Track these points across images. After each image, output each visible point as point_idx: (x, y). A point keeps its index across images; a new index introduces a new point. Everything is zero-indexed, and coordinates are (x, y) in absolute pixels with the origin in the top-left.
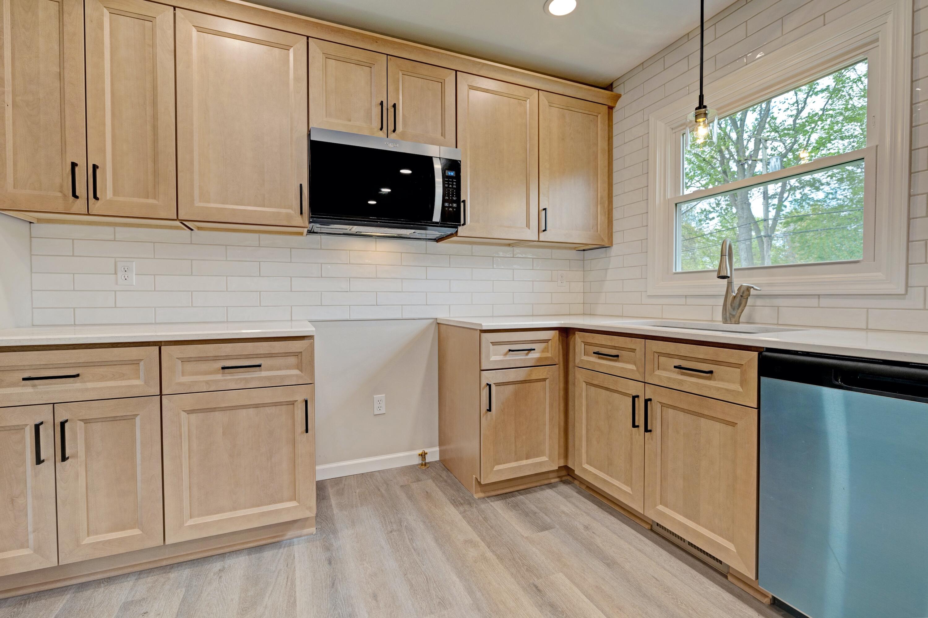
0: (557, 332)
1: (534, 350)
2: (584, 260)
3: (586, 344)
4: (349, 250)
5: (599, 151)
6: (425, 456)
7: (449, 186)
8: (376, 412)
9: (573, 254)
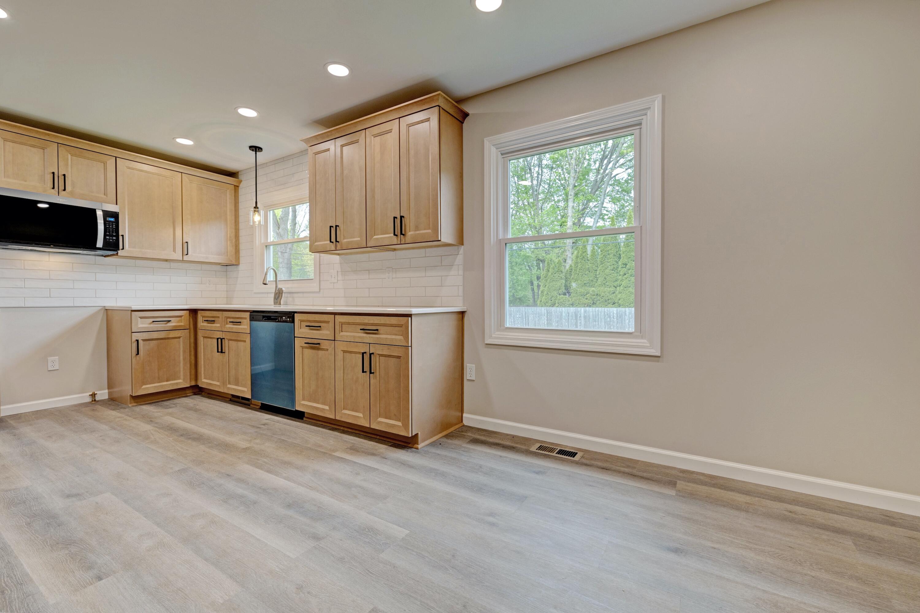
0: (188, 312)
1: (171, 321)
2: (226, 272)
3: (203, 317)
4: (24, 260)
5: (228, 211)
6: (95, 396)
7: (109, 227)
8: (50, 369)
9: (218, 268)
